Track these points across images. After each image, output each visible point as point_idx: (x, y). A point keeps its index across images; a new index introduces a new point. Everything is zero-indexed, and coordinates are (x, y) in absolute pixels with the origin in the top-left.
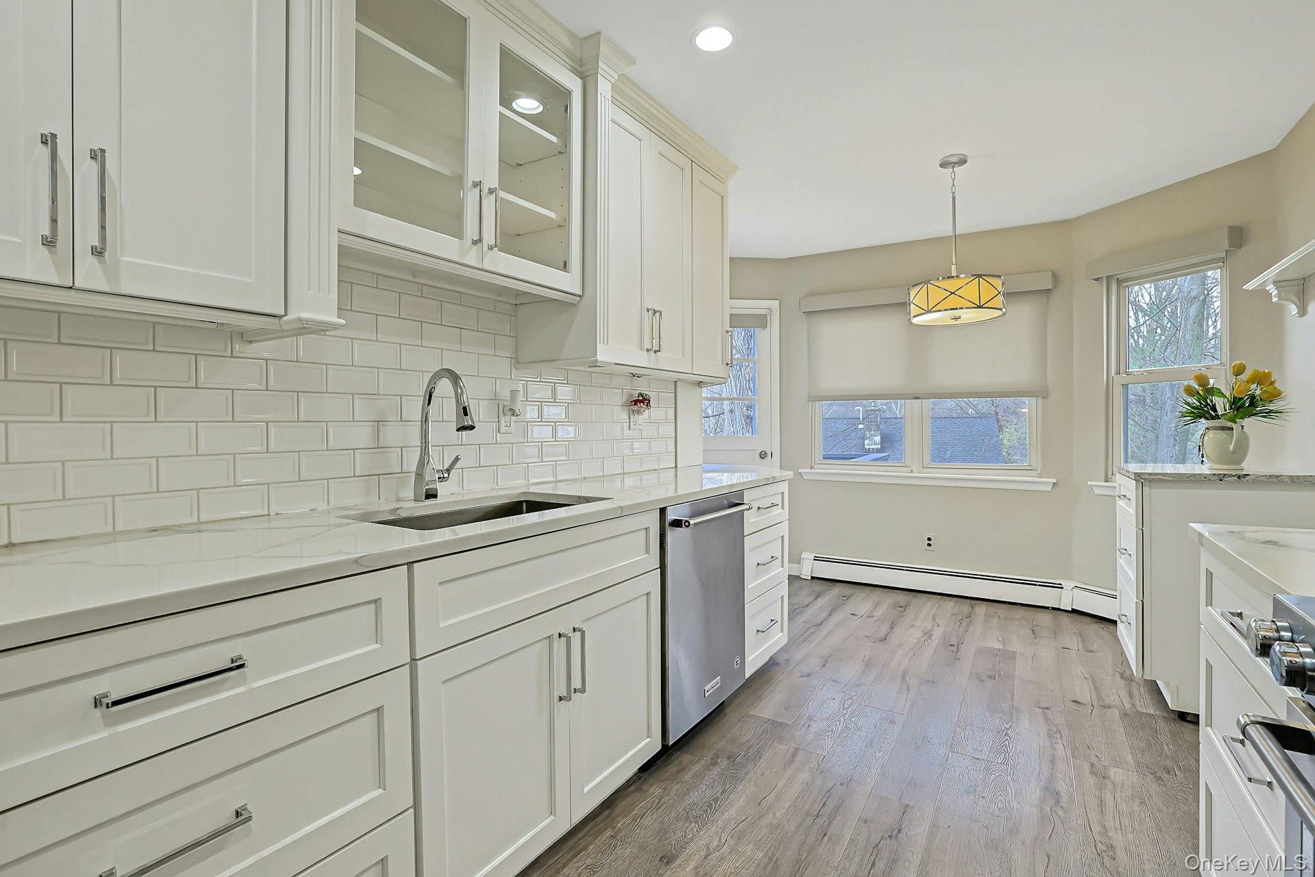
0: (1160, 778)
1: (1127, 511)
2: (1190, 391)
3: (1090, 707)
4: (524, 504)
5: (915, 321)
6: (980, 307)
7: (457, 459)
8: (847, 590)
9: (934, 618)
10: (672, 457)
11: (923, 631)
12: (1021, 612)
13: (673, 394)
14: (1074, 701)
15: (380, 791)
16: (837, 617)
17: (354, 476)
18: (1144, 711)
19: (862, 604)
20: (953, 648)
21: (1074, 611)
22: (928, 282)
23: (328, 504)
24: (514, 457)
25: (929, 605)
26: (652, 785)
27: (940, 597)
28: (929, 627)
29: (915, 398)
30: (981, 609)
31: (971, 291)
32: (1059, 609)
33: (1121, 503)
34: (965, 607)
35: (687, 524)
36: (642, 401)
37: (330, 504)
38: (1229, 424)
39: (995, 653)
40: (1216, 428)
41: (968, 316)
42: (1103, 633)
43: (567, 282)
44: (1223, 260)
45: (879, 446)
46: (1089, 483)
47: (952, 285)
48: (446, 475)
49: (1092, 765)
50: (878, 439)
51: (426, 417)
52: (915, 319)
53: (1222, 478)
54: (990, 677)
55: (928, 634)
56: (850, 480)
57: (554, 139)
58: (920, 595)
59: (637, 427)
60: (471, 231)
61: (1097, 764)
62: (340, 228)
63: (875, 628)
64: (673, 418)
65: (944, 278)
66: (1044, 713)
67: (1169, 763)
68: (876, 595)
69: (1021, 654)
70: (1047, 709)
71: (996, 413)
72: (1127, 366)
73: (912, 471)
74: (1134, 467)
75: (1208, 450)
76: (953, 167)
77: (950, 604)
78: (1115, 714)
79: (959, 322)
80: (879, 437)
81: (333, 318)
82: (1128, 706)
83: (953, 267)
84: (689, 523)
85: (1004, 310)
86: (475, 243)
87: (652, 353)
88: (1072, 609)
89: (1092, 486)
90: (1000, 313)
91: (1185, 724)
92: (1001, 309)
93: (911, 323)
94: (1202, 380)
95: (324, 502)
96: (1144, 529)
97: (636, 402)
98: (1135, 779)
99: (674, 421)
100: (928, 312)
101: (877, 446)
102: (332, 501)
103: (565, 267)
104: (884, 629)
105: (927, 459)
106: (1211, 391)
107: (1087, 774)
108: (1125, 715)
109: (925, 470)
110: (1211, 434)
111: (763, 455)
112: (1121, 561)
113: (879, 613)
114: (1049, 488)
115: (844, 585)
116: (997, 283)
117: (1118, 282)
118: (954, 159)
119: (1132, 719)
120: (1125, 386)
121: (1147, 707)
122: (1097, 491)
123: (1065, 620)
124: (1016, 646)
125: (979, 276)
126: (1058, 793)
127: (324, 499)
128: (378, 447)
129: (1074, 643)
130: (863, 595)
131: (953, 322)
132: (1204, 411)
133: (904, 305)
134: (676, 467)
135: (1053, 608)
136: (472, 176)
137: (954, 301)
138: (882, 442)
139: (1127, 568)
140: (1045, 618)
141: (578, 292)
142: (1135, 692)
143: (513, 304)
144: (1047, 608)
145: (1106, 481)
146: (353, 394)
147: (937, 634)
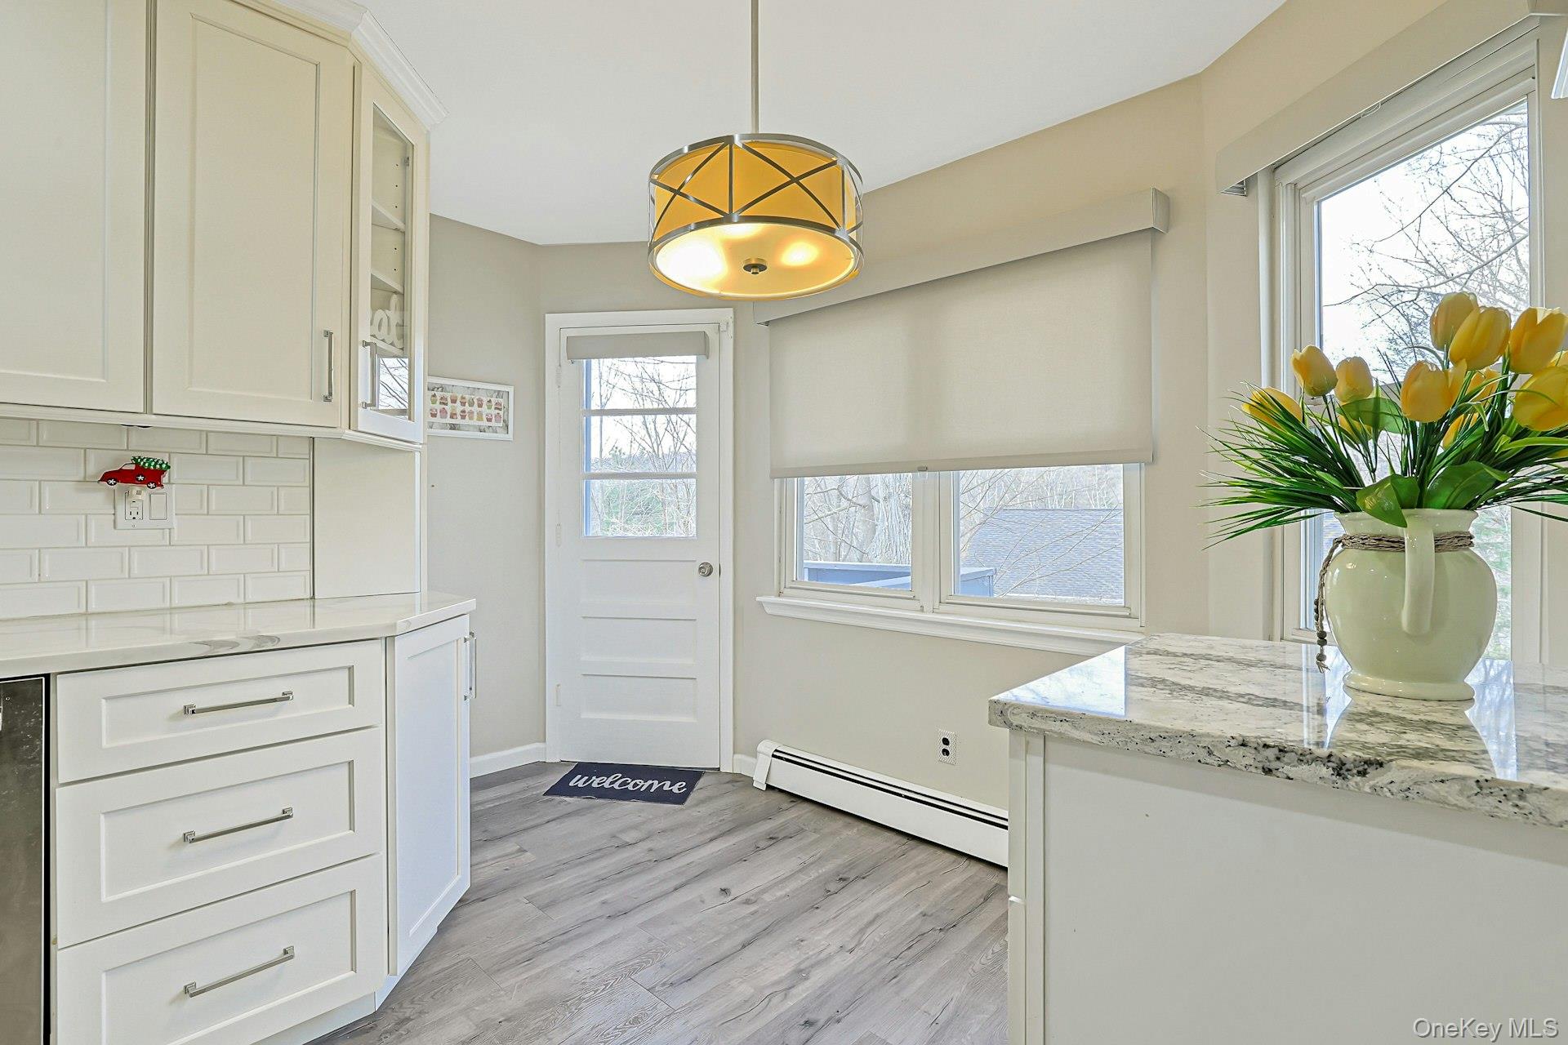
10: (299, 579)
56: (833, 619)
58: (923, 847)
73: (922, 609)
109: (943, 608)
111: (706, 570)
134: (312, 597)
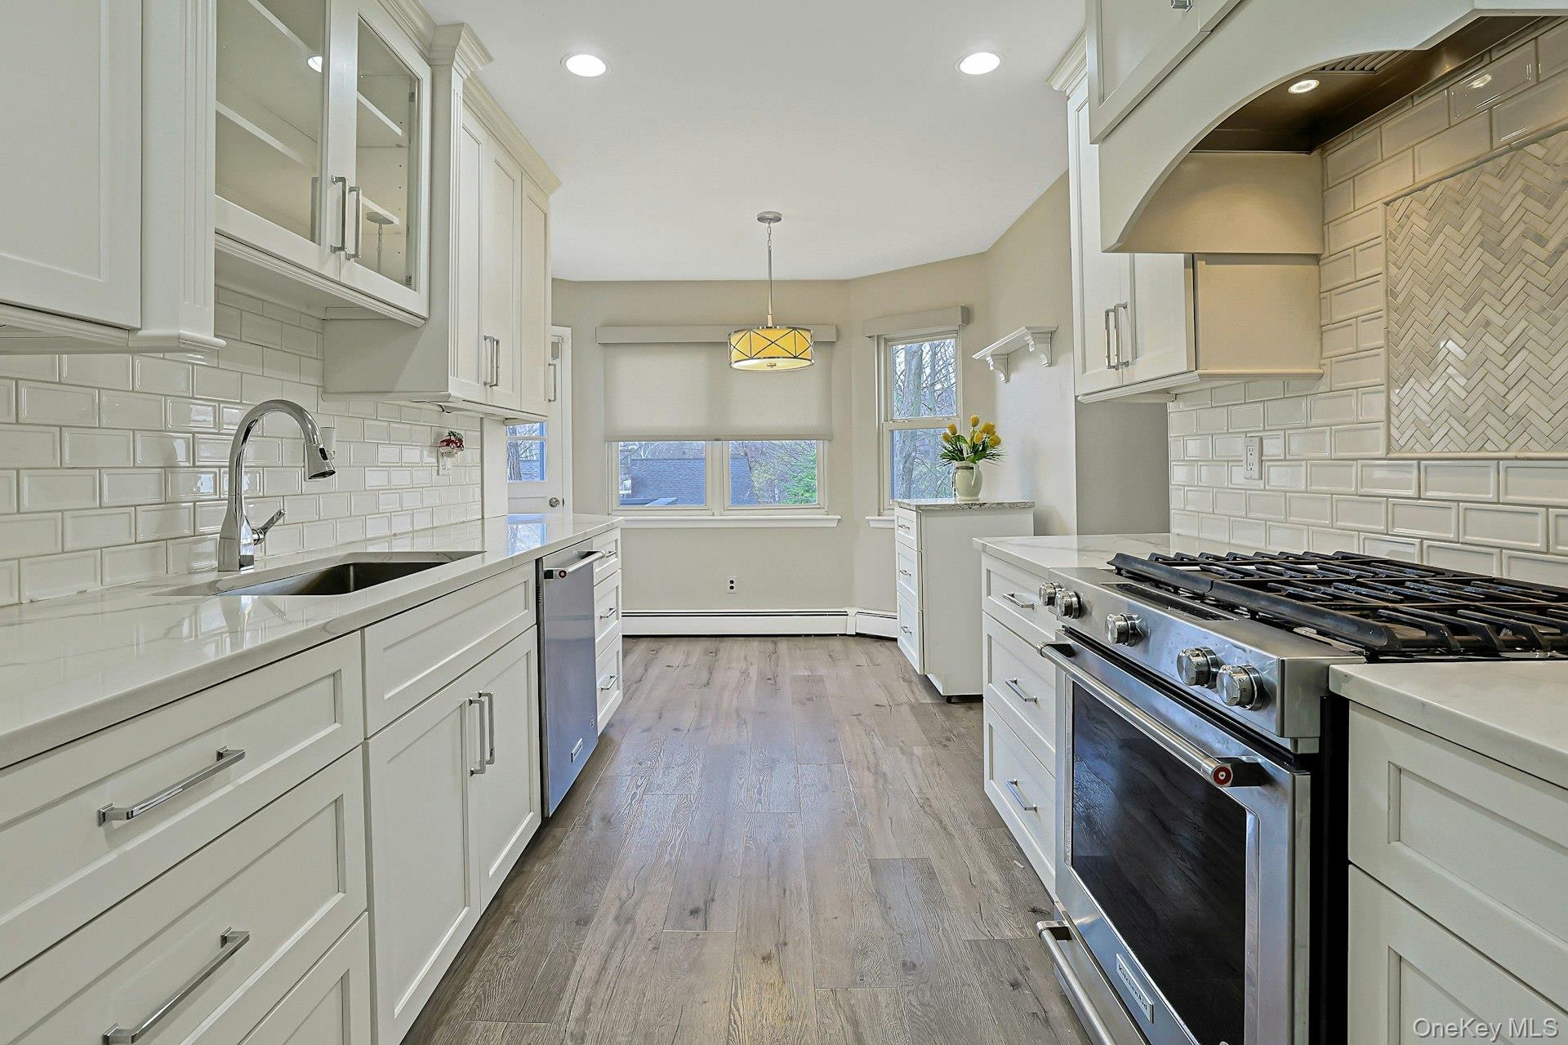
0: (945, 746)
1: (907, 538)
2: (946, 437)
3: (889, 707)
4: (351, 568)
5: (735, 366)
6: (795, 357)
7: (280, 514)
8: (654, 644)
9: (745, 658)
10: (478, 507)
11: (740, 671)
12: (817, 641)
13: (479, 434)
14: (877, 705)
15: (341, 895)
16: (654, 671)
17: (136, 543)
18: (924, 702)
19: (674, 655)
20: (771, 681)
21: (858, 635)
22: (750, 330)
23: (102, 583)
24: (321, 511)
25: (737, 647)
26: (533, 865)
27: (743, 638)
28: (744, 667)
29: (716, 440)
30: (783, 645)
31: (789, 341)
32: (845, 635)
33: (900, 532)
34: (768, 645)
35: (563, 574)
36: (453, 442)
37: (104, 584)
38: (971, 465)
39: (807, 679)
40: (962, 468)
41: (782, 364)
42: (883, 649)
43: (413, 301)
44: (957, 332)
45: (630, 492)
46: (867, 518)
47: (773, 335)
48: (262, 536)
49: (901, 749)
50: (628, 483)
51: (239, 459)
52: (737, 364)
53: (970, 506)
54: (808, 699)
55: (745, 673)
56: (653, 526)
57: (399, 131)
58: (726, 639)
59: (446, 472)
60: (330, 236)
61: (904, 747)
62: (218, 227)
63: (695, 676)
64: (479, 460)
65: (763, 328)
66: (858, 719)
67: (949, 734)
68: (684, 646)
69: (827, 677)
70: (860, 715)
71: (746, 454)
72: (893, 415)
73: (713, 515)
74: (914, 502)
75: (958, 484)
76: (769, 223)
77: (755, 644)
78: (905, 709)
79: (774, 368)
80: (630, 481)
81: (208, 336)
82: (913, 701)
83: (769, 317)
84: (565, 572)
85: (813, 361)
86: (335, 250)
87: (488, 386)
88: (857, 633)
89: (868, 520)
90: (809, 363)
91: (952, 705)
92: (810, 360)
93: (731, 367)
94: (953, 430)
95: (96, 580)
96: (923, 551)
97: (448, 442)
98: (931, 750)
99: (480, 464)
100: (752, 358)
101: (627, 492)
102: (107, 579)
103: (408, 282)
104: (705, 675)
105: (728, 502)
106: (958, 438)
107: (900, 756)
108: (912, 707)
109: (726, 512)
110: (960, 472)
111: (553, 503)
112: (901, 581)
113: (693, 661)
114: (834, 524)
115: (649, 639)
116: (807, 335)
117: (884, 342)
118: (770, 216)
119: (916, 709)
120: (892, 432)
121: (926, 699)
122: (872, 525)
123: (851, 642)
124: (822, 671)
125: (794, 329)
126: (884, 774)
127: (95, 575)
128: (168, 504)
129: (863, 660)
130: (671, 646)
131: (769, 368)
132: (956, 455)
133: (725, 344)
134: (483, 518)
135: (841, 635)
136: (333, 171)
137: (773, 350)
138: (633, 485)
139: (908, 589)
140: (836, 644)
141: (425, 315)
142: (915, 689)
143: (319, 319)
144: (835, 635)
145: (879, 515)
146: (133, 430)
147: (753, 672)
